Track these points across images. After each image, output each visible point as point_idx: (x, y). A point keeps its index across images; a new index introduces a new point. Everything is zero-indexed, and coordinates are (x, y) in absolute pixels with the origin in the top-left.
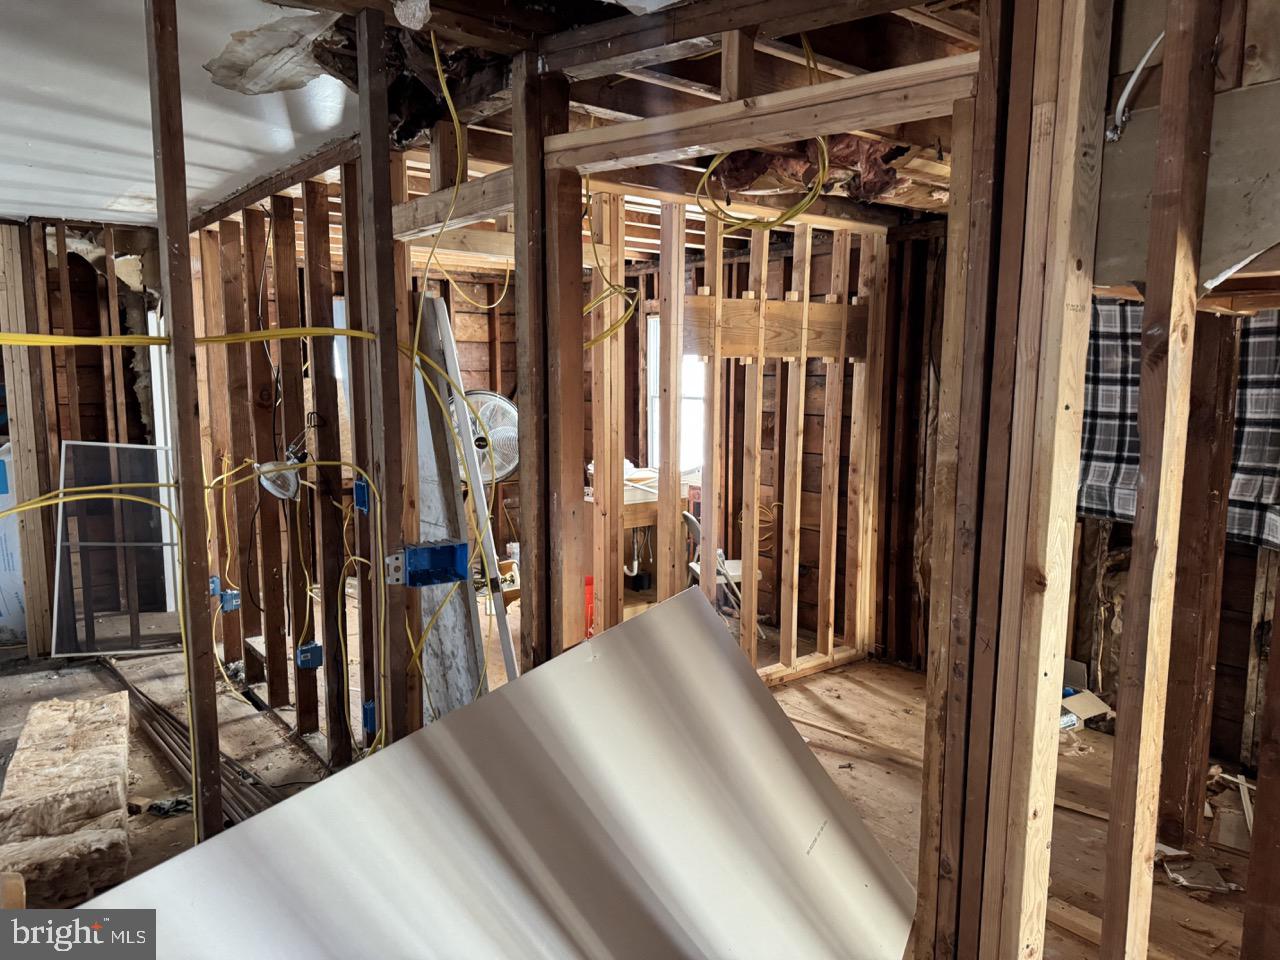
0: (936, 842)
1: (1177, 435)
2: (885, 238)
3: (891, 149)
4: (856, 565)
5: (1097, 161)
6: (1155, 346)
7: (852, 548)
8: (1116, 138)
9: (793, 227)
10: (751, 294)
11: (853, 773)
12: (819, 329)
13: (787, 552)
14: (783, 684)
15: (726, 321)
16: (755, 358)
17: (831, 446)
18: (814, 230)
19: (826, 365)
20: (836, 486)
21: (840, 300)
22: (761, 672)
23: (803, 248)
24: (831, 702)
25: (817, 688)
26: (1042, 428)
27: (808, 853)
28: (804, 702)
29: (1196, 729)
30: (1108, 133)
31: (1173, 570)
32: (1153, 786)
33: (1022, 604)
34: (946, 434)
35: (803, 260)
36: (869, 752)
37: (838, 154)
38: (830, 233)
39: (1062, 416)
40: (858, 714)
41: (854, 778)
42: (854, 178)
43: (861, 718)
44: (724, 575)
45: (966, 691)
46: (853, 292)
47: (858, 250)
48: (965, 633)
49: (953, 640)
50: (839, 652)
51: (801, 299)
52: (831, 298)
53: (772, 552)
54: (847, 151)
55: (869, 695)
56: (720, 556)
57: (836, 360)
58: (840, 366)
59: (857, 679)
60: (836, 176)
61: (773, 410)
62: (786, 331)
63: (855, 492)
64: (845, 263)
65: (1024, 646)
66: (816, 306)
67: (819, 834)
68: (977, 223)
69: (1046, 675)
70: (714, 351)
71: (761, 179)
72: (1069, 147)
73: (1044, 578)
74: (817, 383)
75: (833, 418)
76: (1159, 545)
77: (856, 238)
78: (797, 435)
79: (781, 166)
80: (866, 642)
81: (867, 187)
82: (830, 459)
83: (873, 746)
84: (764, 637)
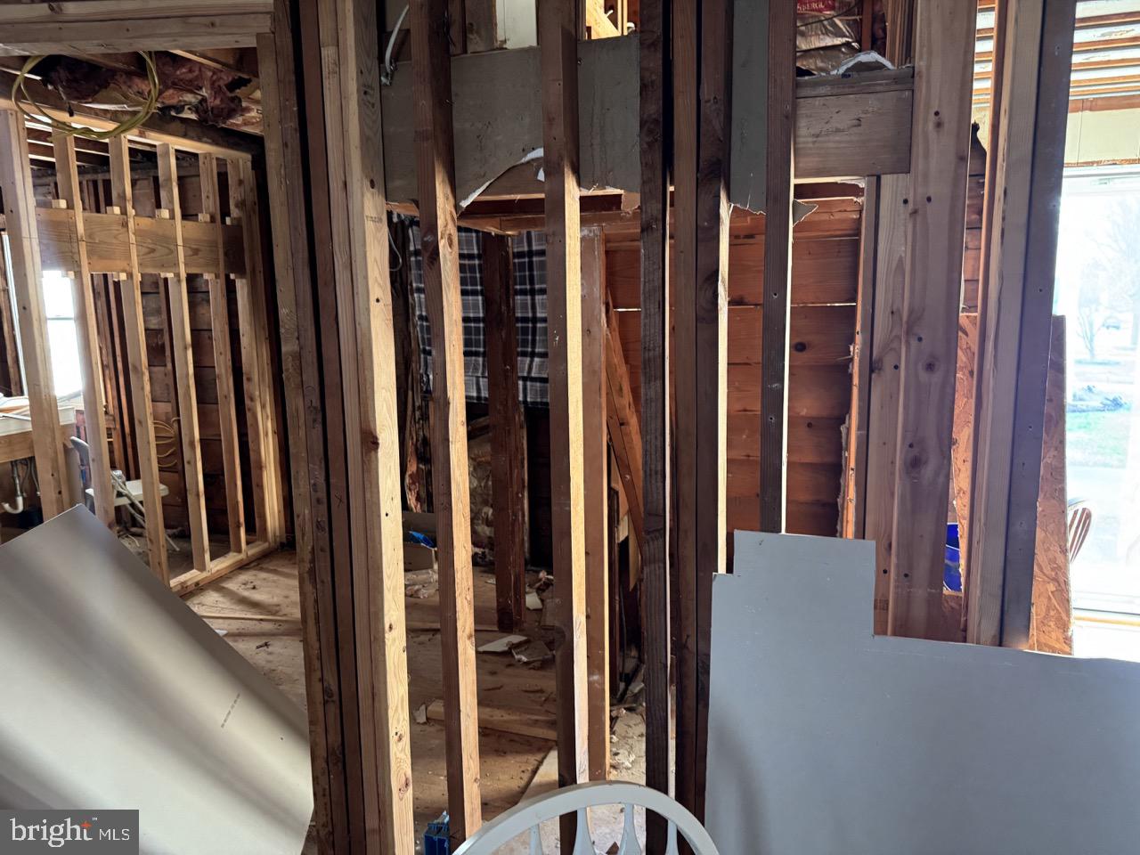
0: (318, 674)
1: (454, 318)
2: (249, 164)
3: (234, 79)
4: (260, 467)
5: (375, 98)
6: (431, 249)
7: (254, 451)
8: (388, 83)
9: (155, 146)
10: (117, 210)
11: (270, 649)
12: (195, 247)
13: (189, 463)
14: (199, 588)
15: (90, 235)
16: (129, 271)
17: (222, 357)
18: (176, 151)
19: (207, 281)
20: (232, 395)
21: (213, 219)
22: (174, 582)
23: (169, 168)
24: (246, 594)
25: (232, 585)
26: (361, 319)
27: (223, 726)
28: (221, 599)
29: (513, 542)
30: (382, 78)
31: (464, 419)
32: (467, 581)
33: (363, 462)
34: (287, 327)
35: (169, 179)
36: (284, 627)
37: (182, 77)
38: (195, 156)
39: (374, 306)
40: (273, 598)
41: (270, 653)
42: (201, 102)
43: (275, 600)
44: (126, 496)
45: (328, 544)
46: (225, 212)
47: (226, 174)
48: (322, 494)
49: (314, 501)
50: (252, 548)
51: (172, 217)
52: (203, 217)
53: (173, 466)
54: (190, 76)
55: (282, 579)
56: (119, 477)
57: (217, 276)
58: (222, 281)
59: (271, 568)
60: (186, 99)
61: (161, 327)
62: (160, 247)
63: (252, 399)
64: (213, 185)
65: (368, 496)
66: (189, 224)
67: (233, 707)
68: (289, 145)
69: (387, 515)
70: (80, 266)
71: (103, 93)
72: (352, 87)
73: (377, 438)
74: (203, 300)
75: (221, 331)
76: (451, 401)
77: (221, 163)
78: (186, 348)
79: (125, 83)
80: (278, 534)
81: (215, 112)
82: (223, 371)
83: (286, 621)
84: (178, 549)
